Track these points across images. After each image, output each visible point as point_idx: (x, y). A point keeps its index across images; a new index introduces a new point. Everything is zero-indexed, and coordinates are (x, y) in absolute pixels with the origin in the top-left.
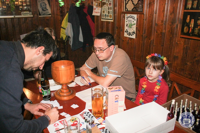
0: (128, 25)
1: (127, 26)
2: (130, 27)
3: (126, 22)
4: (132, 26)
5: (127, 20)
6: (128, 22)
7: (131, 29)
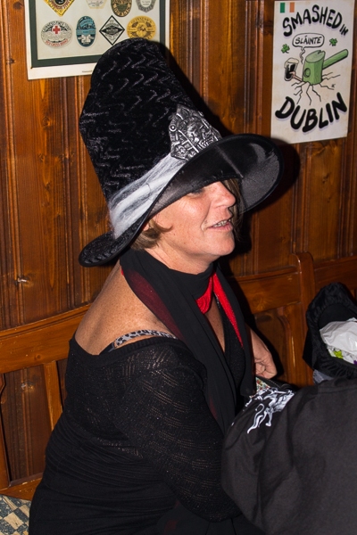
0: (299, 72)
1: (289, 75)
2: (312, 79)
3: (286, 49)
4: (325, 72)
5: (288, 41)
6: (294, 53)
7: (317, 88)
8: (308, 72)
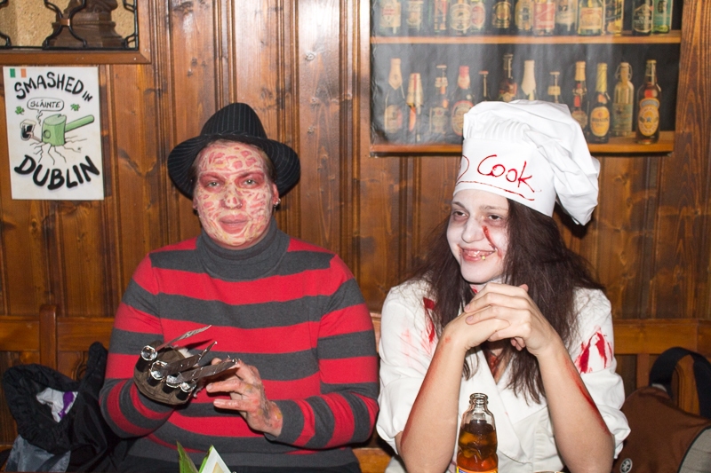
0: (37, 132)
1: (26, 136)
3: (20, 111)
5: (22, 103)
6: (30, 114)
7: (60, 148)
8: (47, 134)
